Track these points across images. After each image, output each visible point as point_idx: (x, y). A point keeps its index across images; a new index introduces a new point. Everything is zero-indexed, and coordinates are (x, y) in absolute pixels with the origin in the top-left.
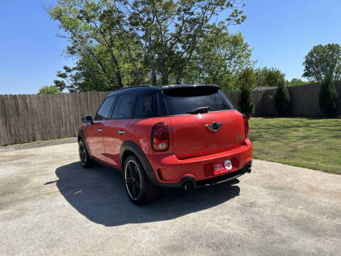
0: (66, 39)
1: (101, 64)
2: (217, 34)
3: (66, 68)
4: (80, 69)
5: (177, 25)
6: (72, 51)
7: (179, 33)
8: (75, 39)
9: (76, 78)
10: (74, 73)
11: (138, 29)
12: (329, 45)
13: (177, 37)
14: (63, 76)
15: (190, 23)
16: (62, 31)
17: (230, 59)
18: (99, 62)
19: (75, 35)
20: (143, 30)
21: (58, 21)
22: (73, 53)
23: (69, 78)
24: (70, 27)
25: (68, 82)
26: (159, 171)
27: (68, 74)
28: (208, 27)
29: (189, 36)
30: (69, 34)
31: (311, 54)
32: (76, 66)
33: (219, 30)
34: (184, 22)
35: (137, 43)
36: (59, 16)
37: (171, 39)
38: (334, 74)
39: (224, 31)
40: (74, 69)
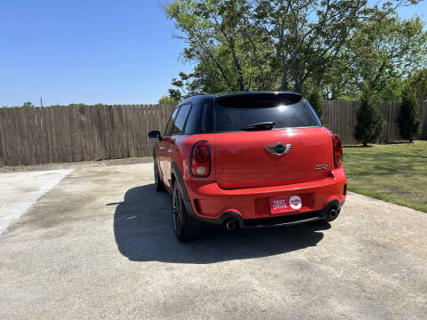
0: (183, 40)
1: (221, 69)
2: (379, 21)
3: (182, 75)
4: (197, 75)
5: (319, 13)
6: (189, 54)
7: (322, 23)
8: (194, 39)
9: (193, 87)
10: (191, 80)
11: (265, 22)
13: (318, 29)
14: (179, 84)
15: (338, 9)
16: (179, 32)
17: (399, 55)
18: (219, 66)
19: (192, 35)
21: (174, 20)
22: (190, 56)
23: (185, 87)
24: (188, 26)
25: (184, 91)
26: (196, 201)
27: (184, 82)
28: (365, 12)
29: (337, 27)
30: (186, 35)
32: (193, 72)
33: (383, 16)
34: (329, 8)
35: (265, 40)
36: (175, 13)
37: (310, 32)
39: (390, 16)
40: (191, 75)
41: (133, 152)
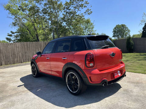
0: (12, 19)
1: (29, 30)
2: (80, 19)
3: (11, 32)
4: (19, 32)
5: (63, 14)
6: (14, 24)
7: (64, 18)
8: (16, 19)
9: (16, 37)
10: (15, 34)
12: (122, 25)
14: (11, 36)
15: (69, 14)
16: (10, 15)
17: (85, 29)
18: (28, 30)
19: (16, 17)
20: (48, 16)
21: (8, 11)
22: (15, 25)
23: (13, 36)
24: (14, 13)
25: (13, 38)
26: (90, 77)
27: (13, 35)
28: (77, 16)
29: (69, 19)
30: (14, 17)
31: (115, 28)
33: (81, 17)
34: (66, 13)
35: (46, 21)
36: (9, 8)
37: (61, 20)
38: (124, 36)
39: (83, 18)
40: (16, 32)
41: (3, 63)
